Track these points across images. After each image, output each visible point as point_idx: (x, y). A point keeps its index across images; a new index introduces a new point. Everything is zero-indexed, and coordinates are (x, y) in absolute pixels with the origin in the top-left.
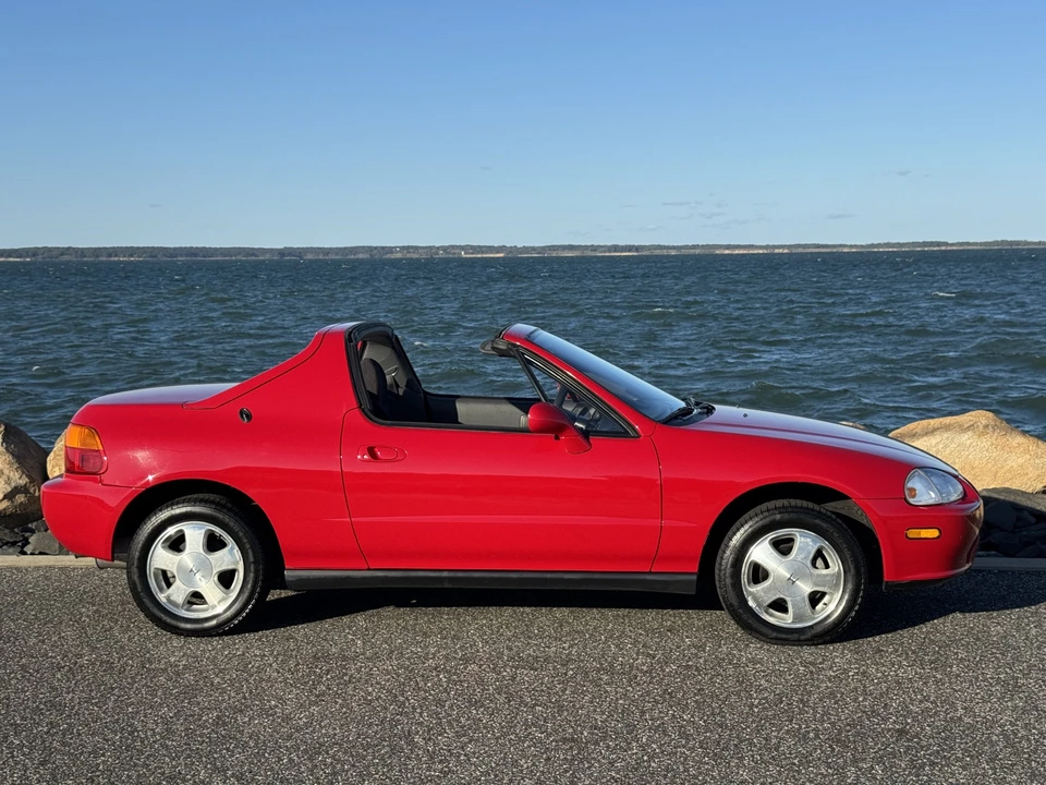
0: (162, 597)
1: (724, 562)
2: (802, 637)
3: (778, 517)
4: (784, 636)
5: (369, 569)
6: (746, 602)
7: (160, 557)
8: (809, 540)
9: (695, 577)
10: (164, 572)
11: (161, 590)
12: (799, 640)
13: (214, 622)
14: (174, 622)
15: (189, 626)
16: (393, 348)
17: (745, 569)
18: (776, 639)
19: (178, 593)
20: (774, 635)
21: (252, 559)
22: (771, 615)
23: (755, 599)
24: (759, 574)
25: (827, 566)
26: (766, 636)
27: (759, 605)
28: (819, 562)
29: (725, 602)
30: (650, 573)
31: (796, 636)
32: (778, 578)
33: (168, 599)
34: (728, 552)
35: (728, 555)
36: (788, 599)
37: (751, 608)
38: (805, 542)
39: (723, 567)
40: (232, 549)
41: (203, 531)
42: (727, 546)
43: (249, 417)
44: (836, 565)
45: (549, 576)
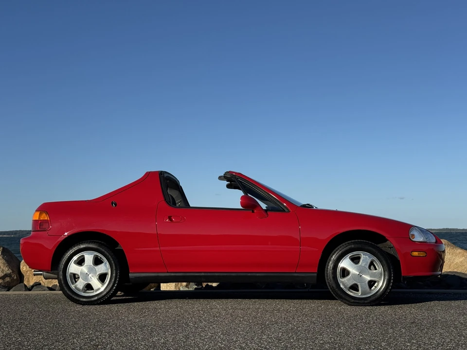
0: (73, 287)
1: (329, 267)
2: (366, 302)
3: (353, 246)
4: (358, 301)
5: (168, 272)
6: (340, 285)
7: (73, 268)
8: (367, 256)
9: (316, 274)
10: (74, 275)
11: (73, 283)
12: (364, 303)
13: (96, 298)
14: (78, 298)
15: (84, 300)
16: (179, 191)
17: (338, 270)
18: (354, 302)
19: (80, 284)
20: (353, 301)
21: (114, 268)
22: (351, 292)
23: (344, 285)
24: (345, 273)
25: (376, 269)
26: (349, 301)
27: (345, 287)
28: (372, 267)
29: (330, 286)
30: (296, 273)
31: (363, 301)
32: (354, 274)
33: (76, 287)
34: (331, 262)
35: (331, 265)
36: (359, 284)
37: (342, 288)
38: (365, 258)
39: (329, 270)
40: (106, 263)
41: (93, 256)
42: (330, 260)
43: (115, 205)
44: (380, 268)
45: (249, 274)
